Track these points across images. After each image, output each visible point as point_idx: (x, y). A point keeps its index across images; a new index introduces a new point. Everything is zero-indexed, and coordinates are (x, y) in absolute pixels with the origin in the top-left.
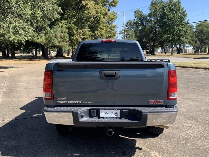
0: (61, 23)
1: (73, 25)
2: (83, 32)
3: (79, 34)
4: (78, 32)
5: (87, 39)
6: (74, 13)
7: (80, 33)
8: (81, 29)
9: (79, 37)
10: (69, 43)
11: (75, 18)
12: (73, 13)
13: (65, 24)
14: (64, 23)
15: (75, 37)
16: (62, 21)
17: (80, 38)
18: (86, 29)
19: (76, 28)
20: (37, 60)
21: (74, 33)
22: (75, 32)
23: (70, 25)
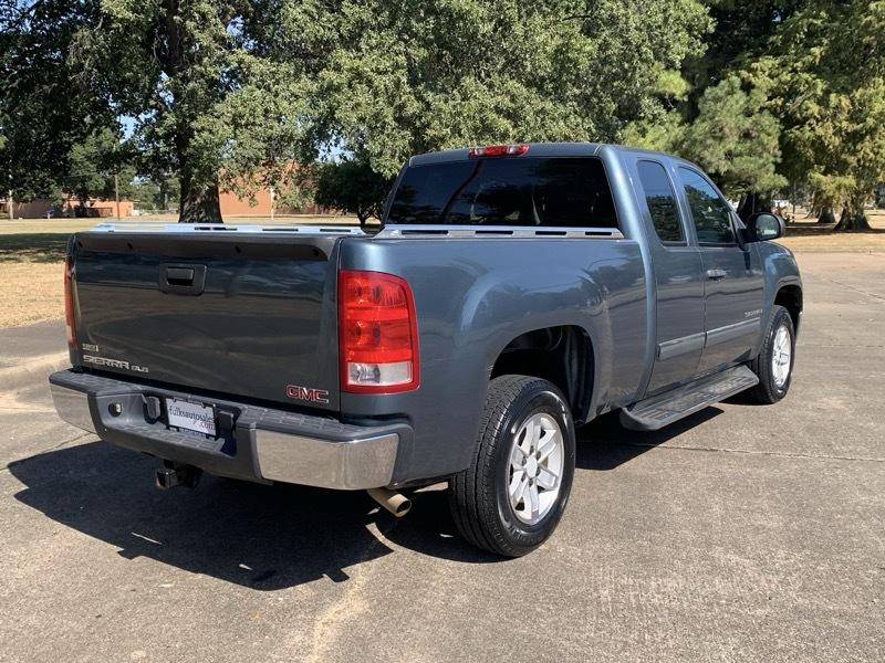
0: (750, 70)
1: (805, 76)
2: (853, 104)
3: (834, 117)
4: (827, 107)
5: (872, 139)
6: (819, 22)
7: (838, 107)
8: (843, 91)
9: (831, 131)
11: (821, 44)
12: (815, 22)
13: (769, 75)
14: (764, 72)
16: (754, 65)
17: (838, 132)
18: (871, 91)
19: (820, 86)
21: (807, 109)
22: (814, 109)
23: (792, 78)
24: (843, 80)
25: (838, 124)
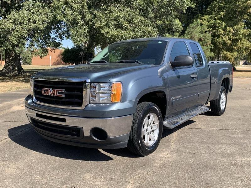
0: (201, 19)
1: (219, 21)
2: (234, 30)
3: (228, 34)
4: (226, 31)
5: (241, 41)
6: (222, 5)
7: (230, 31)
8: (231, 26)
9: (227, 39)
10: (210, 47)
11: (223, 11)
12: (221, 4)
13: (207, 21)
14: (205, 20)
15: (221, 38)
16: (202, 18)
17: (230, 39)
18: (240, 26)
19: (224, 25)
21: (220, 32)
22: (222, 32)
23: (214, 22)
24: (230, 23)
25: (229, 37)
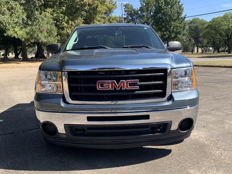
1: (61, 15)
2: (75, 24)
3: (71, 27)
4: (69, 24)
7: (72, 25)
8: (72, 20)
10: (58, 38)
11: (64, 6)
13: (50, 14)
14: (49, 12)
15: (65, 30)
16: (46, 10)
18: (79, 21)
19: (66, 18)
20: (14, 63)
21: (63, 25)
22: (66, 25)
23: (57, 15)
24: (71, 17)
25: (72, 30)
